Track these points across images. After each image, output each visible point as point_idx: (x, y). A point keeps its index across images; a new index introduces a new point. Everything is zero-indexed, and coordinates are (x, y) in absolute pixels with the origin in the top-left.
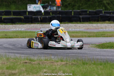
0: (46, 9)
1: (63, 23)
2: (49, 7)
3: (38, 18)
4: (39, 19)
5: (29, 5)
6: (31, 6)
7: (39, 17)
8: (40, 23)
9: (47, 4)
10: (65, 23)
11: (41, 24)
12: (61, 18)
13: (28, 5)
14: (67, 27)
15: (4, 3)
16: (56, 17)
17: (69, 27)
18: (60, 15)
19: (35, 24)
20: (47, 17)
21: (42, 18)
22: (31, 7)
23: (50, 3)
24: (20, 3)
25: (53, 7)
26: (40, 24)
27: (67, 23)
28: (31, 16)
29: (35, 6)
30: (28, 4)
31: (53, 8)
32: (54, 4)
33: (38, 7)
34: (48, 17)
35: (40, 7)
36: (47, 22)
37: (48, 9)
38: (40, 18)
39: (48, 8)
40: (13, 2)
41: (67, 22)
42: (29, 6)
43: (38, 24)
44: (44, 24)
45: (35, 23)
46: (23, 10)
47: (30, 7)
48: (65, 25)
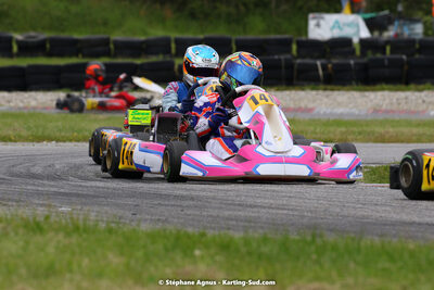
0: (381, 34)
1: (412, 86)
2: (396, 23)
3: (316, 65)
4: (321, 72)
5: (317, 15)
6: (322, 18)
7: (319, 63)
8: (322, 86)
9: (386, 12)
10: (421, 87)
11: (325, 90)
12: (406, 67)
13: (311, 16)
14: (424, 101)
15: (223, 8)
16: (386, 62)
17: (430, 103)
18: (404, 57)
19: (303, 90)
20: (352, 62)
21: (330, 66)
22: (322, 22)
23: (400, 8)
24: (284, 7)
25: (412, 26)
26: (321, 92)
27: (429, 89)
28: (286, 59)
29: (337, 22)
30: (313, 11)
31: (412, 29)
32: (419, 14)
33: (349, 25)
34: (355, 64)
35: (358, 26)
36: (351, 84)
37: (390, 33)
38: (323, 65)
39: (391, 28)
40: (256, 5)
41: (428, 85)
42: (314, 18)
43: (313, 89)
44: (339, 90)
45: (303, 85)
46: (278, 36)
47: (318, 25)
48: (417, 94)
